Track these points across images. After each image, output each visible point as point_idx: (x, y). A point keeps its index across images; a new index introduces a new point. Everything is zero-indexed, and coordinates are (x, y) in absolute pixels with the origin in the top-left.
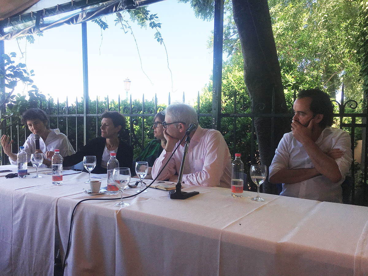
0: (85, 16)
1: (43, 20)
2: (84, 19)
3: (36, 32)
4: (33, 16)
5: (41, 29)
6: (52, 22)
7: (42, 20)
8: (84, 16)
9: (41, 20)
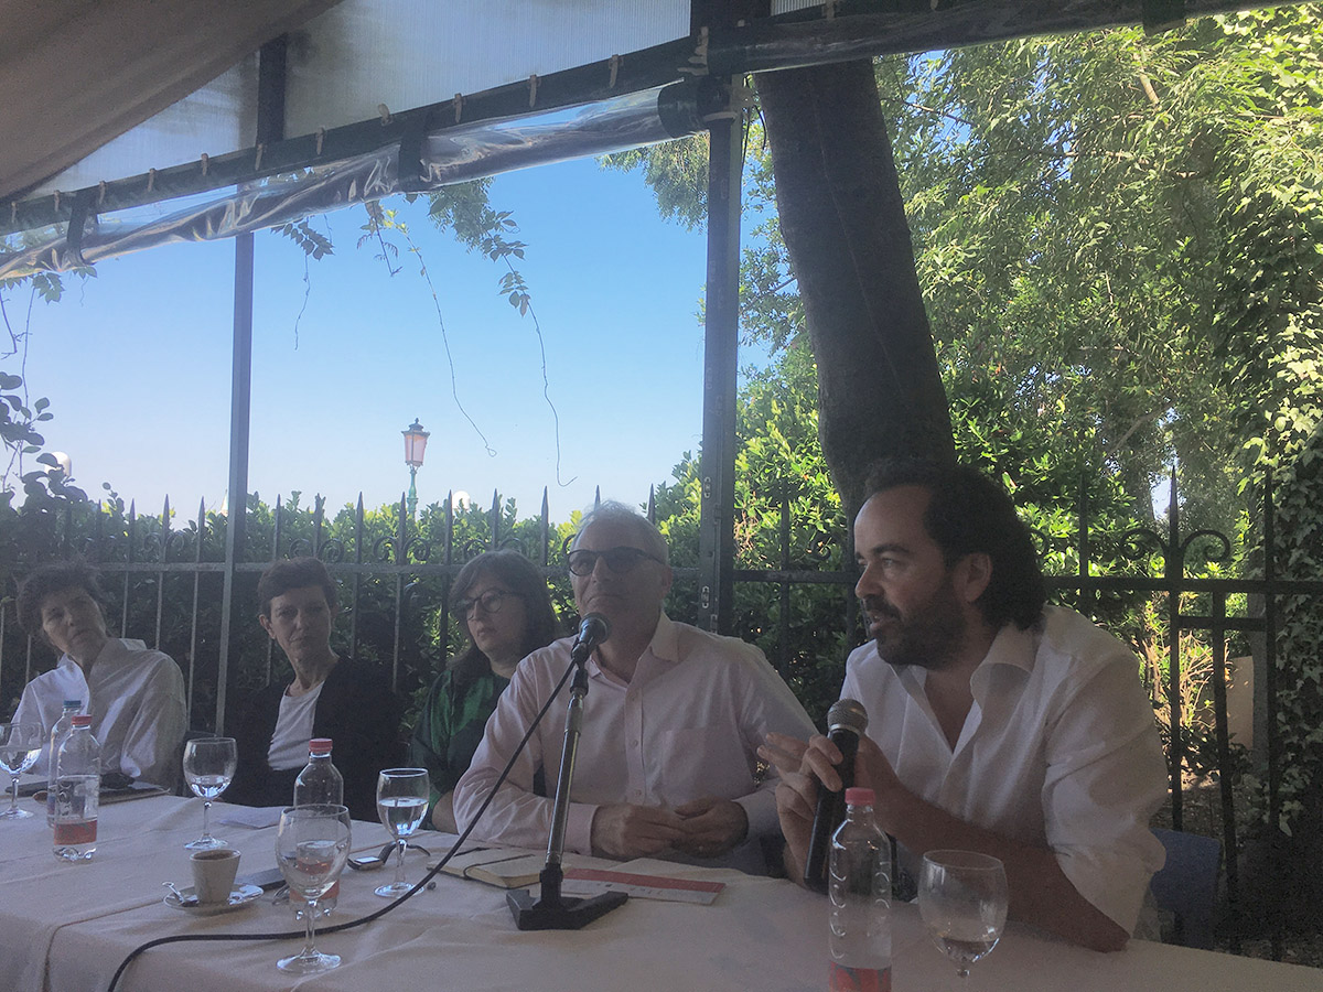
0: (248, 211)
1: (97, 221)
2: (245, 220)
3: (69, 263)
4: (60, 208)
5: (87, 253)
6: (126, 230)
7: (93, 222)
8: (246, 210)
9: (90, 220)
